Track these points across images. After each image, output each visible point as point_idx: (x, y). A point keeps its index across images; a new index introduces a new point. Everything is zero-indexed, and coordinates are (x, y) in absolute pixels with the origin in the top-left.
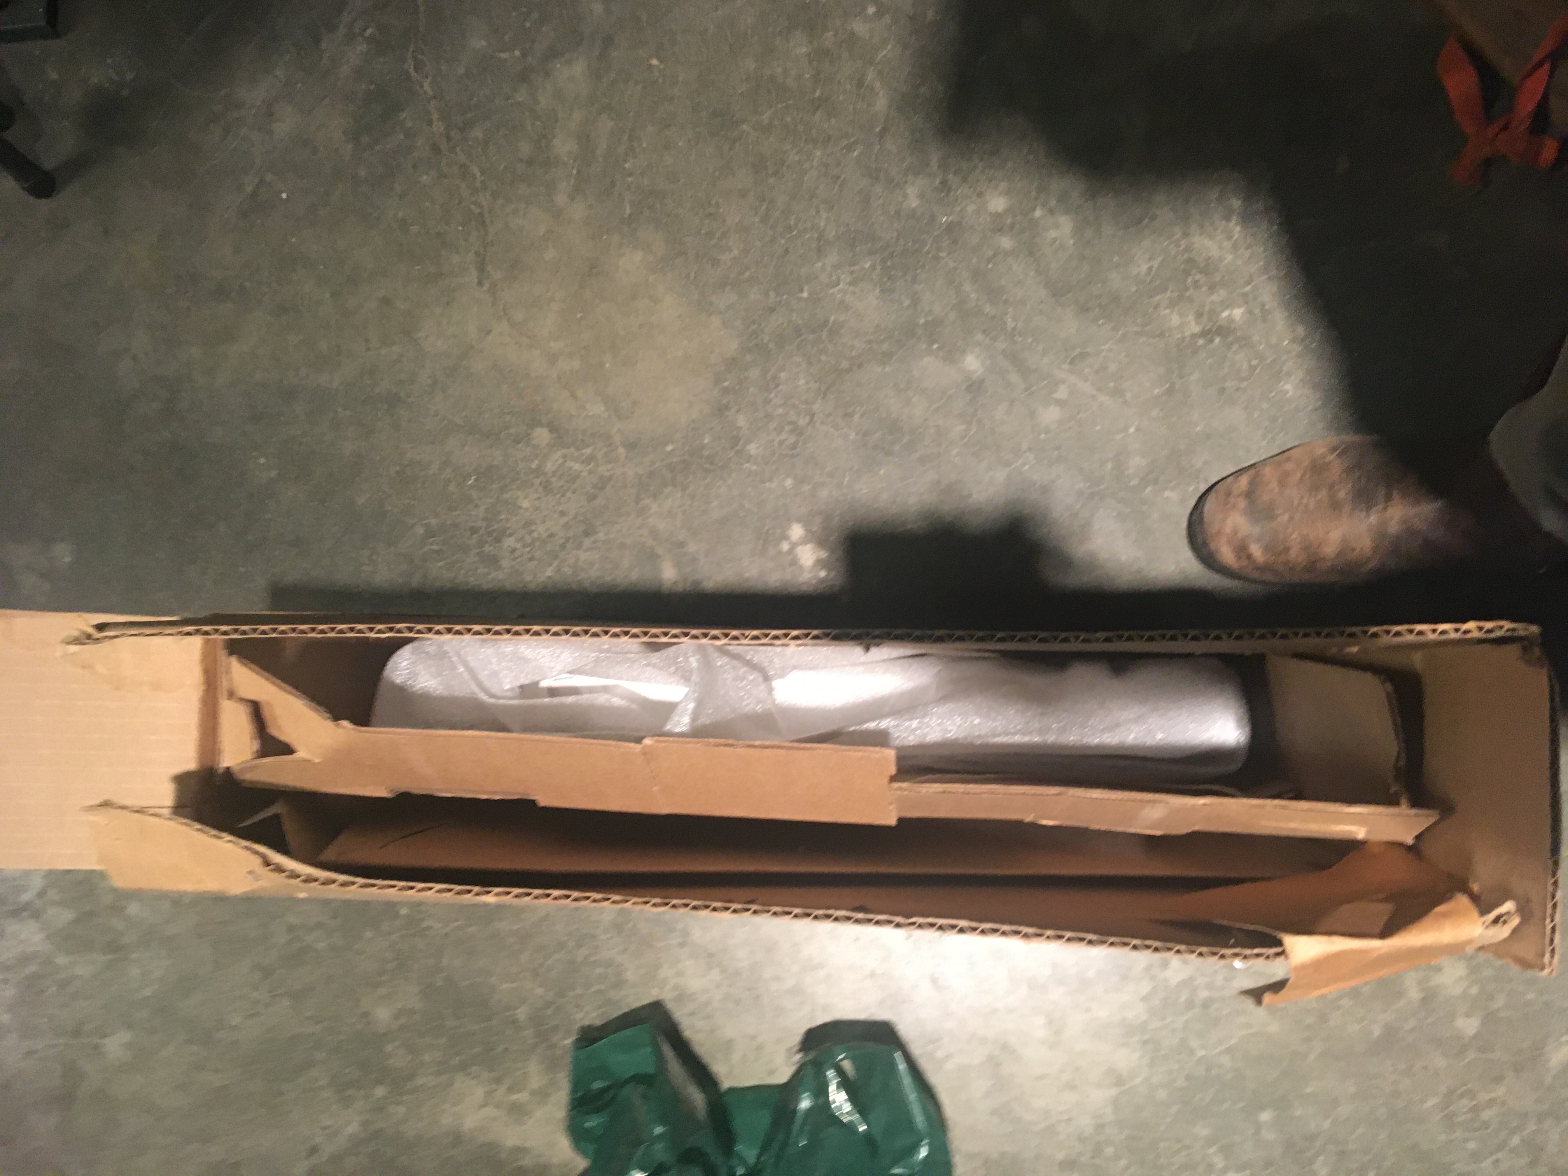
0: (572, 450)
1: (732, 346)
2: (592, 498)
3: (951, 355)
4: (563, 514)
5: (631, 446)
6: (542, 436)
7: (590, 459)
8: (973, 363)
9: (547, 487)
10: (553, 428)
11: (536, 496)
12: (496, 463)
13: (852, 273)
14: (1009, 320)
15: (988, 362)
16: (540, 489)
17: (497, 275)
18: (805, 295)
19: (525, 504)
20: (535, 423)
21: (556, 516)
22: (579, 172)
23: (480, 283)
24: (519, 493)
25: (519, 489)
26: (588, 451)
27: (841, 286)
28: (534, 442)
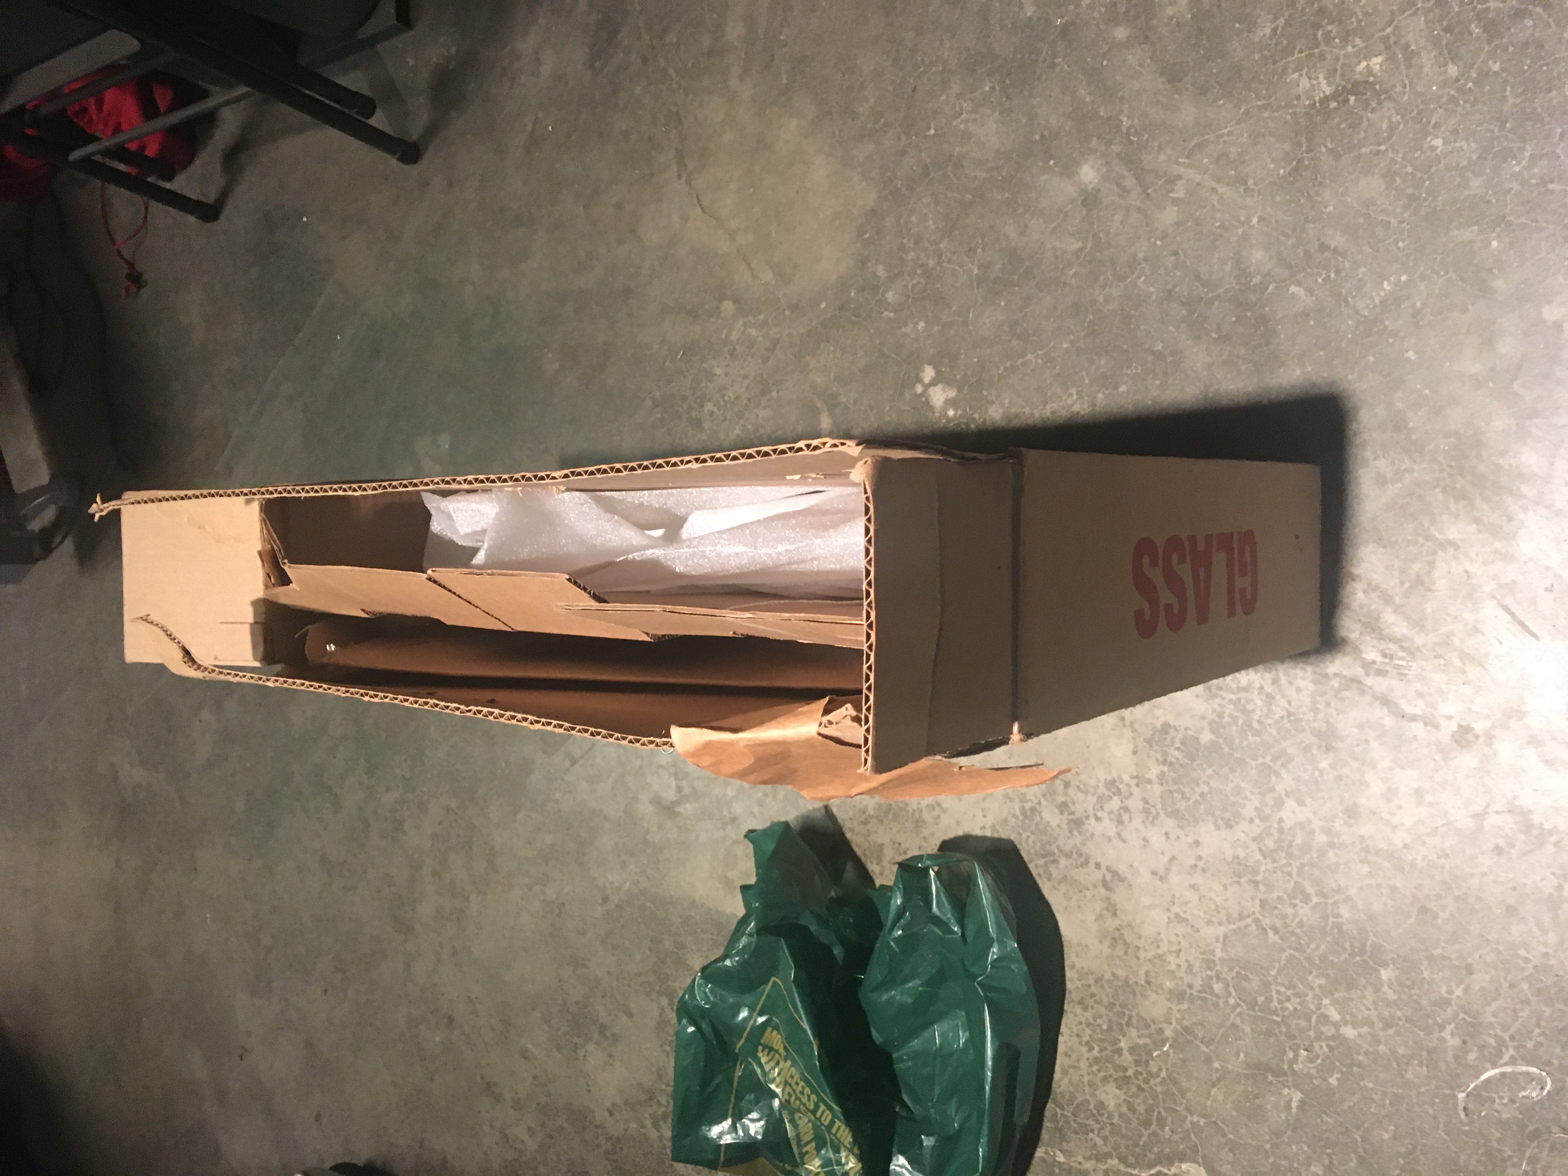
0: (750, 317)
1: (871, 197)
2: (766, 360)
3: (1068, 170)
4: (745, 377)
5: (795, 307)
6: (728, 306)
7: (765, 323)
8: (1088, 174)
9: (732, 354)
10: (736, 301)
11: (725, 363)
12: (697, 337)
13: (972, 100)
14: (1125, 119)
15: (1104, 170)
16: (729, 357)
17: (691, 166)
18: (932, 132)
19: (718, 371)
20: (722, 298)
21: (740, 379)
22: (746, 54)
23: (679, 177)
24: (714, 363)
25: (714, 358)
26: (762, 317)
27: (964, 116)
28: (722, 315)
